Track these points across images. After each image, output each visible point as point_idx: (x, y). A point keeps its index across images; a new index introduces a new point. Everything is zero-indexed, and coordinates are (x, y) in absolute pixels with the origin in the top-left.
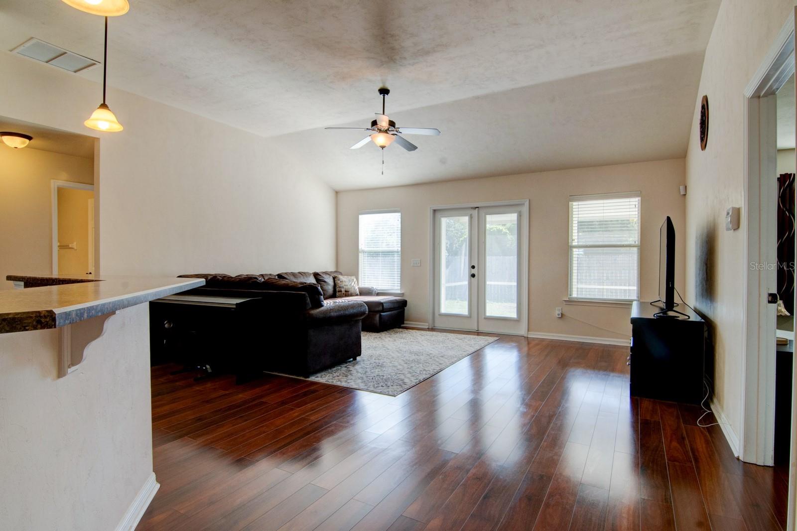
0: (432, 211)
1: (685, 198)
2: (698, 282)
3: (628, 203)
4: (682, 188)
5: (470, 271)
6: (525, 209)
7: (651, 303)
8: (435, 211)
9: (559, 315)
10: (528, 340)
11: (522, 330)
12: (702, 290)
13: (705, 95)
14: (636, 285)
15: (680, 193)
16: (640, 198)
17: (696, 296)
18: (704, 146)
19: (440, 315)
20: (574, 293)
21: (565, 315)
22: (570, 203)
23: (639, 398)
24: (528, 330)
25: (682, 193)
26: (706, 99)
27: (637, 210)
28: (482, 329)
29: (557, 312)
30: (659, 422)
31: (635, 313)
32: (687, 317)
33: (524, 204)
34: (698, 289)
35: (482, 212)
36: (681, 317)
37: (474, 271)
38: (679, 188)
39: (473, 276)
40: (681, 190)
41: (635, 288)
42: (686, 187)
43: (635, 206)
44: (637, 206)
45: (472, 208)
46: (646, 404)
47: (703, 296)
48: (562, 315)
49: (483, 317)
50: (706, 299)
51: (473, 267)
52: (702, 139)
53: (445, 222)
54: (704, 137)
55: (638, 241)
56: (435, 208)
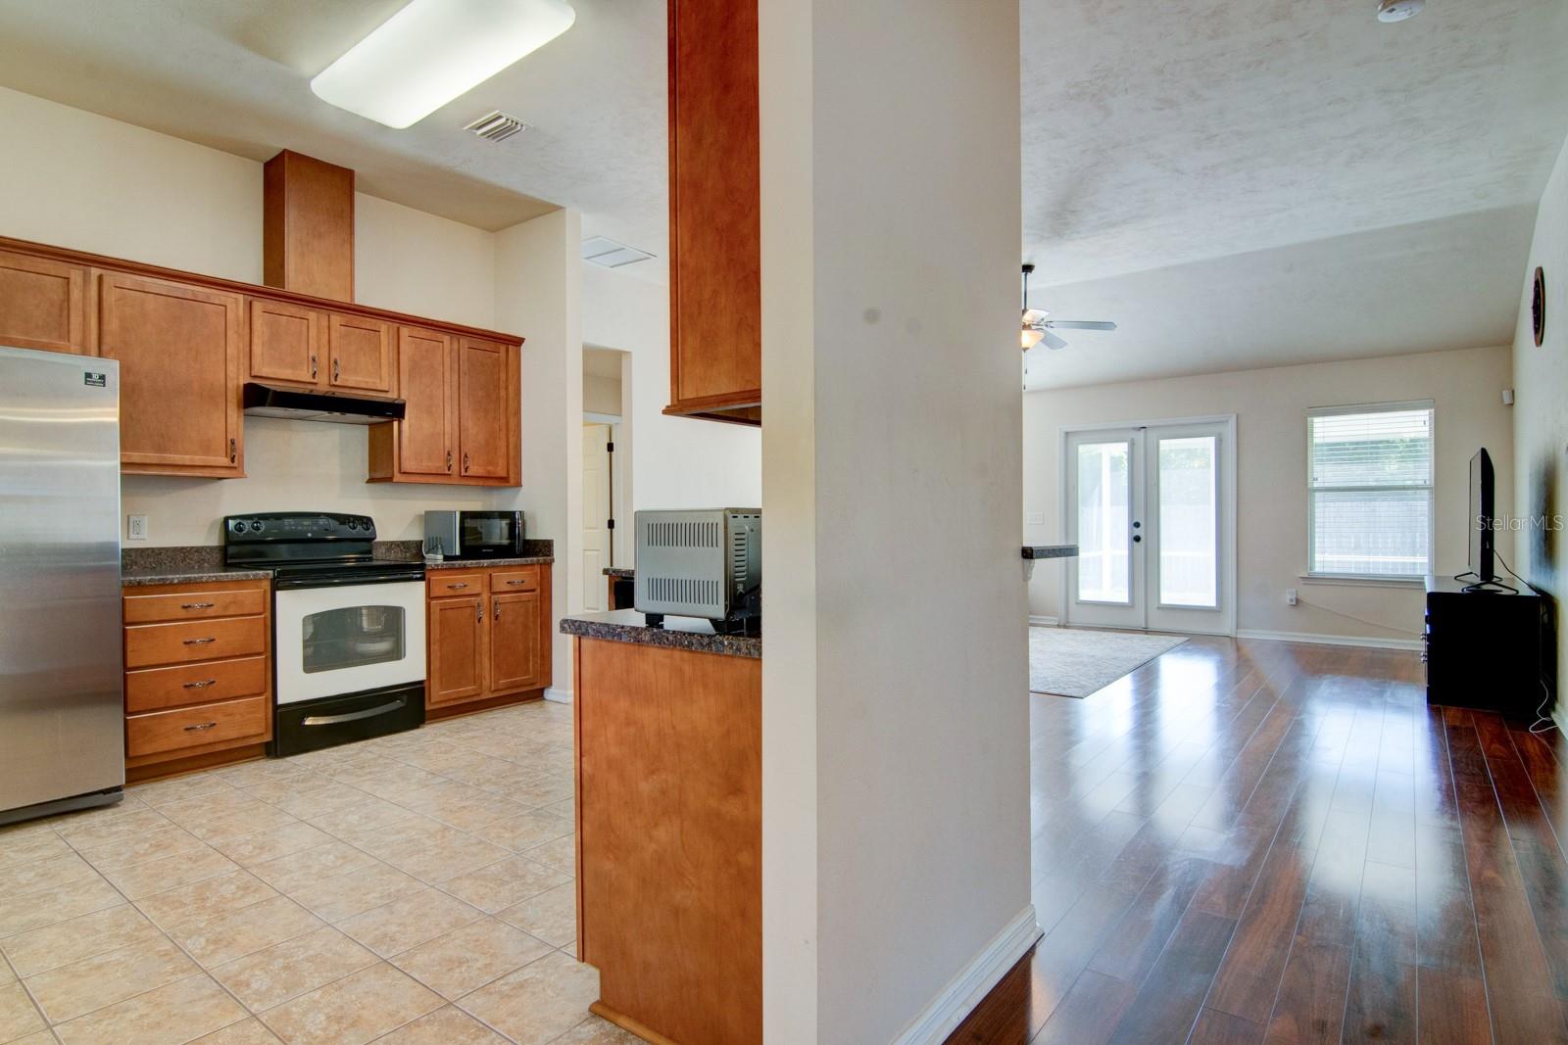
0: (1063, 435)
1: (1512, 410)
2: (1534, 543)
3: (1413, 419)
4: (1506, 395)
5: (1130, 531)
6: (1230, 432)
7: (1455, 578)
8: (1067, 433)
9: (1291, 600)
10: (1236, 642)
11: (1227, 627)
12: (1540, 554)
13: (1539, 266)
14: (1427, 554)
15: (1503, 401)
16: (1433, 410)
17: (1532, 564)
18: (1539, 341)
19: (1077, 603)
20: (1317, 565)
21: (1302, 602)
22: (1309, 419)
23: (1441, 707)
24: (1237, 627)
25: (1507, 401)
26: (1540, 272)
27: (1427, 429)
28: (1152, 626)
29: (1288, 597)
30: (1473, 728)
31: (1429, 588)
32: (1515, 592)
33: (1227, 421)
34: (1534, 553)
35: (1152, 435)
36: (1506, 592)
37: (1138, 532)
38: (1501, 393)
39: (1137, 539)
40: (1505, 398)
41: (1425, 560)
42: (1513, 392)
43: (1425, 423)
44: (1427, 423)
45: (1134, 429)
46: (1453, 713)
47: (1540, 563)
48: (1297, 600)
49: (1156, 606)
50: (1545, 567)
51: (1137, 525)
52: (1536, 330)
53: (1086, 451)
54: (1539, 328)
55: (1430, 480)
56: (1068, 430)
